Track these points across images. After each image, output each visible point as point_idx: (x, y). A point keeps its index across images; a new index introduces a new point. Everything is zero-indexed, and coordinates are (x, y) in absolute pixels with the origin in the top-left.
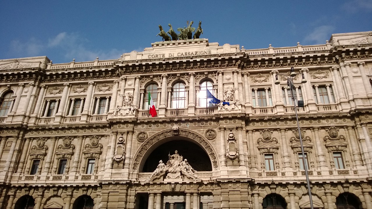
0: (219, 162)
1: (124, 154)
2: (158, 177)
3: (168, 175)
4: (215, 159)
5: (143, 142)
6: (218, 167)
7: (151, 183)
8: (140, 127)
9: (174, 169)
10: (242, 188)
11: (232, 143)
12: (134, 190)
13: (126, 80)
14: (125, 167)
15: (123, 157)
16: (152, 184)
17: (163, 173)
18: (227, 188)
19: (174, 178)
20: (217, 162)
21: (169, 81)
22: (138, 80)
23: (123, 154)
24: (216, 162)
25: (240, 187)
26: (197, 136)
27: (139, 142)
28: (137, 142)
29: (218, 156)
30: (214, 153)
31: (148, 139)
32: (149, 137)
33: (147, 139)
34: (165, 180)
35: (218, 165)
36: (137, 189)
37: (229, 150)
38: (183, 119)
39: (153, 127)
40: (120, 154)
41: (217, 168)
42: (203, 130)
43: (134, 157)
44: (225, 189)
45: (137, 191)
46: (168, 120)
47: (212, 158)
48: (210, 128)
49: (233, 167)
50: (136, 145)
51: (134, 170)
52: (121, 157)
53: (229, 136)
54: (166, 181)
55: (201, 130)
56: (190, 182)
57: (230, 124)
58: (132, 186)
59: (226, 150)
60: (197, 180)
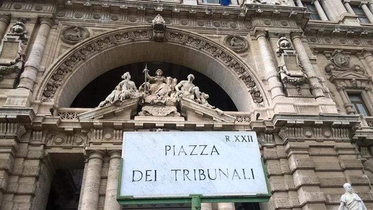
0: (266, 92)
1: (22, 59)
2: (118, 110)
3: (144, 108)
4: (255, 87)
5: (74, 44)
6: (265, 101)
7: (97, 122)
8: (70, 16)
9: (159, 98)
10: (337, 141)
11: (291, 55)
12: (39, 145)
14: (20, 85)
15: (19, 65)
16: (97, 128)
17: (132, 101)
18: (303, 141)
19: (160, 114)
20: (261, 91)
23: (20, 58)
24: (259, 91)
25: (331, 138)
26: (207, 44)
27: (65, 45)
28: (59, 44)
29: (261, 81)
30: (251, 75)
31: (90, 38)
32: (92, 36)
33: (88, 39)
34: (136, 118)
35: (264, 98)
36: (49, 144)
37: (285, 68)
38: (176, 10)
39: (104, 19)
40: (11, 58)
41: (262, 103)
42: (217, 36)
43: (48, 70)
44: (296, 143)
45: (50, 148)
46: (142, 7)
47: (247, 85)
48: (235, 33)
49: (301, 99)
50: (58, 50)
51: (44, 98)
52: (12, 64)
53: (279, 44)
54: (140, 120)
55: (214, 35)
56: (206, 123)
57: (275, 27)
58: (34, 133)
59: (279, 68)
60: (222, 121)
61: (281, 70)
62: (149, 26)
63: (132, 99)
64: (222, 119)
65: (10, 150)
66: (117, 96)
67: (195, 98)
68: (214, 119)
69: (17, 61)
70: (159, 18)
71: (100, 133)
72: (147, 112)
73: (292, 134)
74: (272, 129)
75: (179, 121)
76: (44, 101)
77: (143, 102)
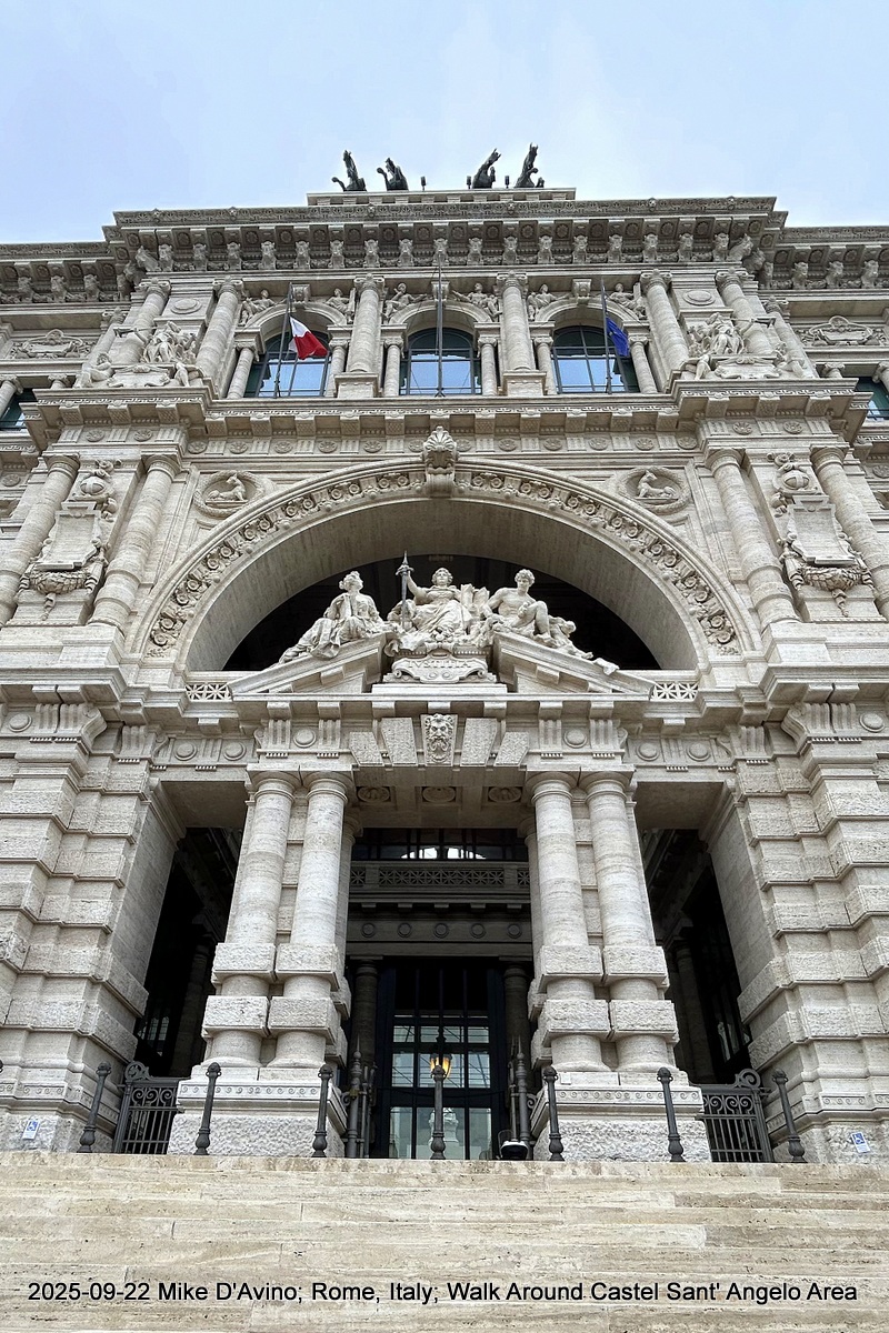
0: (745, 613)
1: (101, 556)
2: (330, 668)
3: (401, 664)
4: (712, 602)
5: (226, 516)
6: (742, 636)
7: (277, 701)
9: (440, 637)
11: (814, 507)
12: (136, 762)
13: (167, 295)
14: (95, 618)
15: (95, 570)
17: (366, 647)
18: (856, 741)
19: (440, 679)
20: (731, 610)
21: (390, 306)
22: (228, 297)
23: (97, 554)
24: (723, 613)
26: (572, 495)
27: (204, 519)
28: (192, 520)
29: (727, 584)
30: (700, 568)
31: (266, 499)
32: (270, 494)
33: (263, 500)
34: (376, 689)
35: (739, 629)
36: (161, 760)
37: (795, 544)
38: (485, 412)
39: (302, 450)
41: (733, 644)
42: (600, 473)
43: (162, 581)
44: (838, 747)
45: (164, 768)
47: (686, 598)
49: (849, 627)
50: (188, 532)
51: (152, 647)
52: (77, 568)
53: (779, 482)
54: (386, 694)
55: (593, 472)
56: (566, 698)
57: (767, 439)
58: (125, 731)
59: (782, 545)
60: (614, 691)
61: (787, 551)
62: (414, 459)
63: (367, 639)
64: (614, 687)
65: (65, 771)
66: (326, 631)
67: (538, 631)
68: (591, 686)
69: (90, 561)
70: (440, 436)
71: (284, 730)
72: (404, 673)
73: (823, 722)
74: (764, 712)
75: (493, 693)
76: (153, 653)
77: (395, 648)
